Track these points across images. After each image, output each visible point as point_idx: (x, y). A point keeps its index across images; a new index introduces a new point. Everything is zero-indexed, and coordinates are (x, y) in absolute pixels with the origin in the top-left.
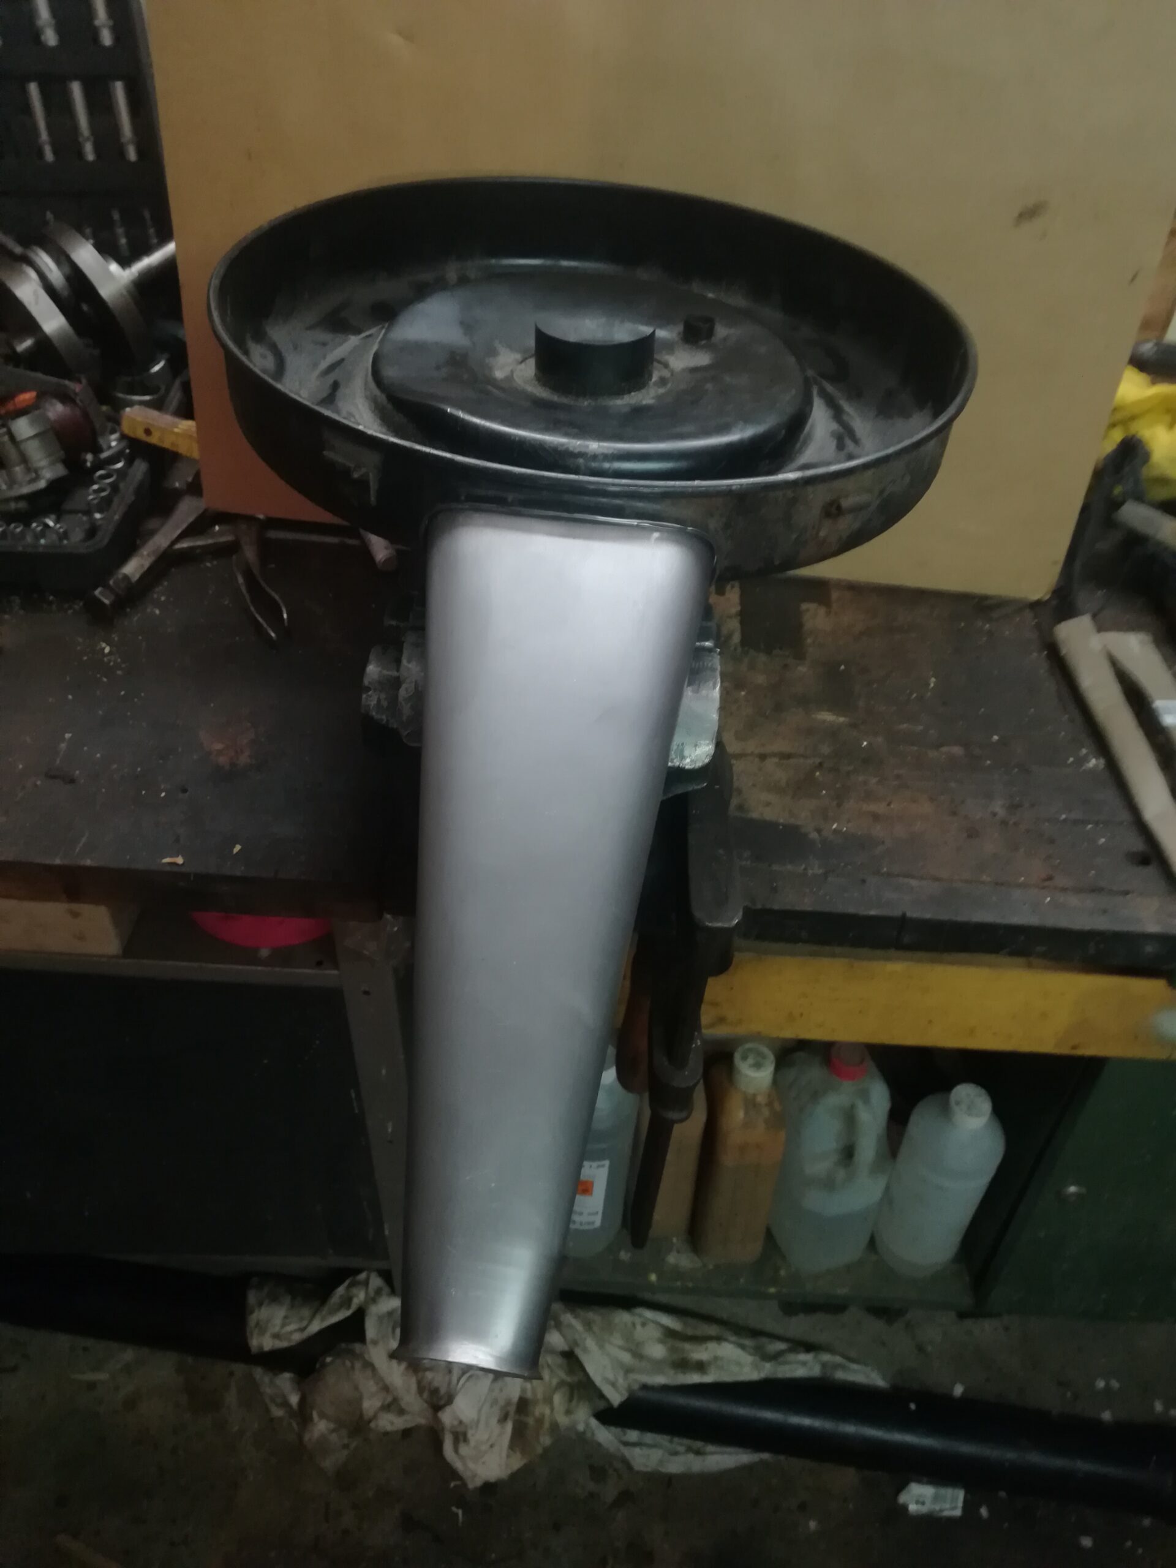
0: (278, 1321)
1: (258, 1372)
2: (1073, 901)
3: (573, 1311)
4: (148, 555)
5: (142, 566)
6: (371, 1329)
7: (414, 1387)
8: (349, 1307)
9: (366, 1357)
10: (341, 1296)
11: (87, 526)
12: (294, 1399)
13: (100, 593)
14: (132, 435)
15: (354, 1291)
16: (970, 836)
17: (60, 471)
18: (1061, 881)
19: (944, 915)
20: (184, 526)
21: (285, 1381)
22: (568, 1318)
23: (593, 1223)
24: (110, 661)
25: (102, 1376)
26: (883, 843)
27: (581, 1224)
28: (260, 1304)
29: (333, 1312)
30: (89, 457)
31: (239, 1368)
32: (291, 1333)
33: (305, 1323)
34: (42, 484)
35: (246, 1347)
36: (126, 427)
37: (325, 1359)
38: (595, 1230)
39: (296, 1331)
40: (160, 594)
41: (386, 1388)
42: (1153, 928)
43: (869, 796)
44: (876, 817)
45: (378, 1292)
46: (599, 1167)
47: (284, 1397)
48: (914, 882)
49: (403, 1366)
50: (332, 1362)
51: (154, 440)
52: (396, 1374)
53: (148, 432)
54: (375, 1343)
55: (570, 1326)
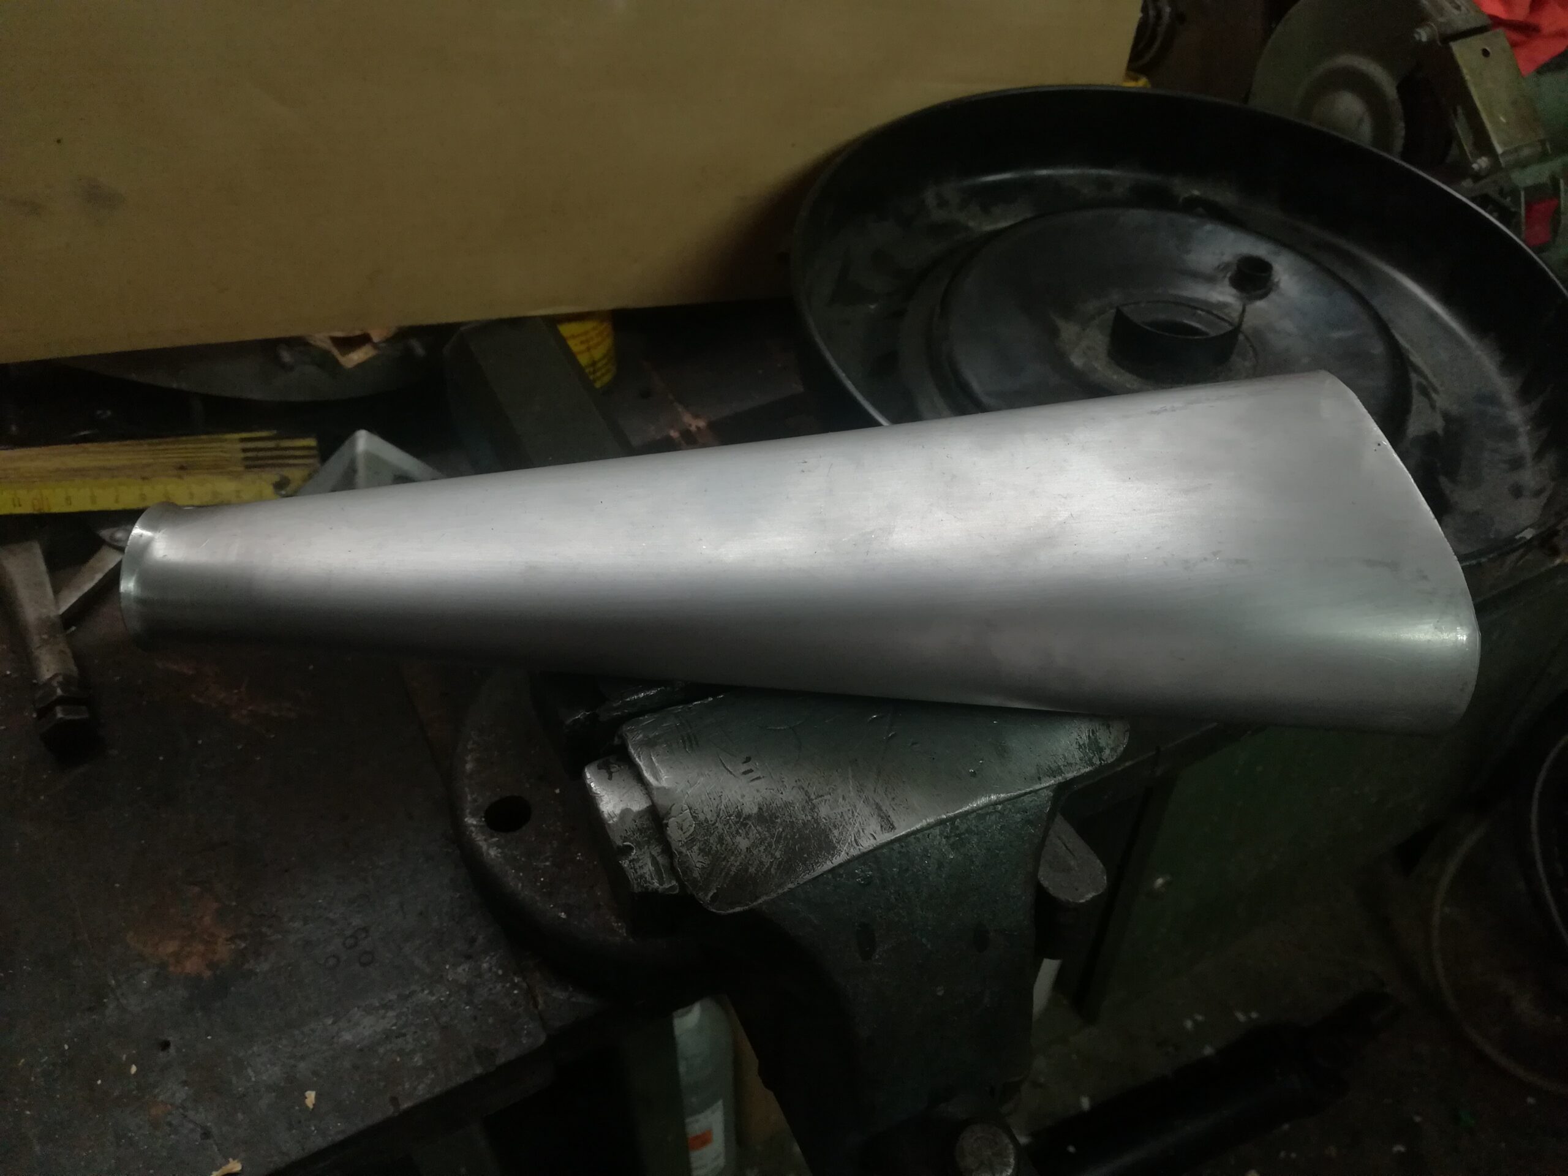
46: (713, 1112)
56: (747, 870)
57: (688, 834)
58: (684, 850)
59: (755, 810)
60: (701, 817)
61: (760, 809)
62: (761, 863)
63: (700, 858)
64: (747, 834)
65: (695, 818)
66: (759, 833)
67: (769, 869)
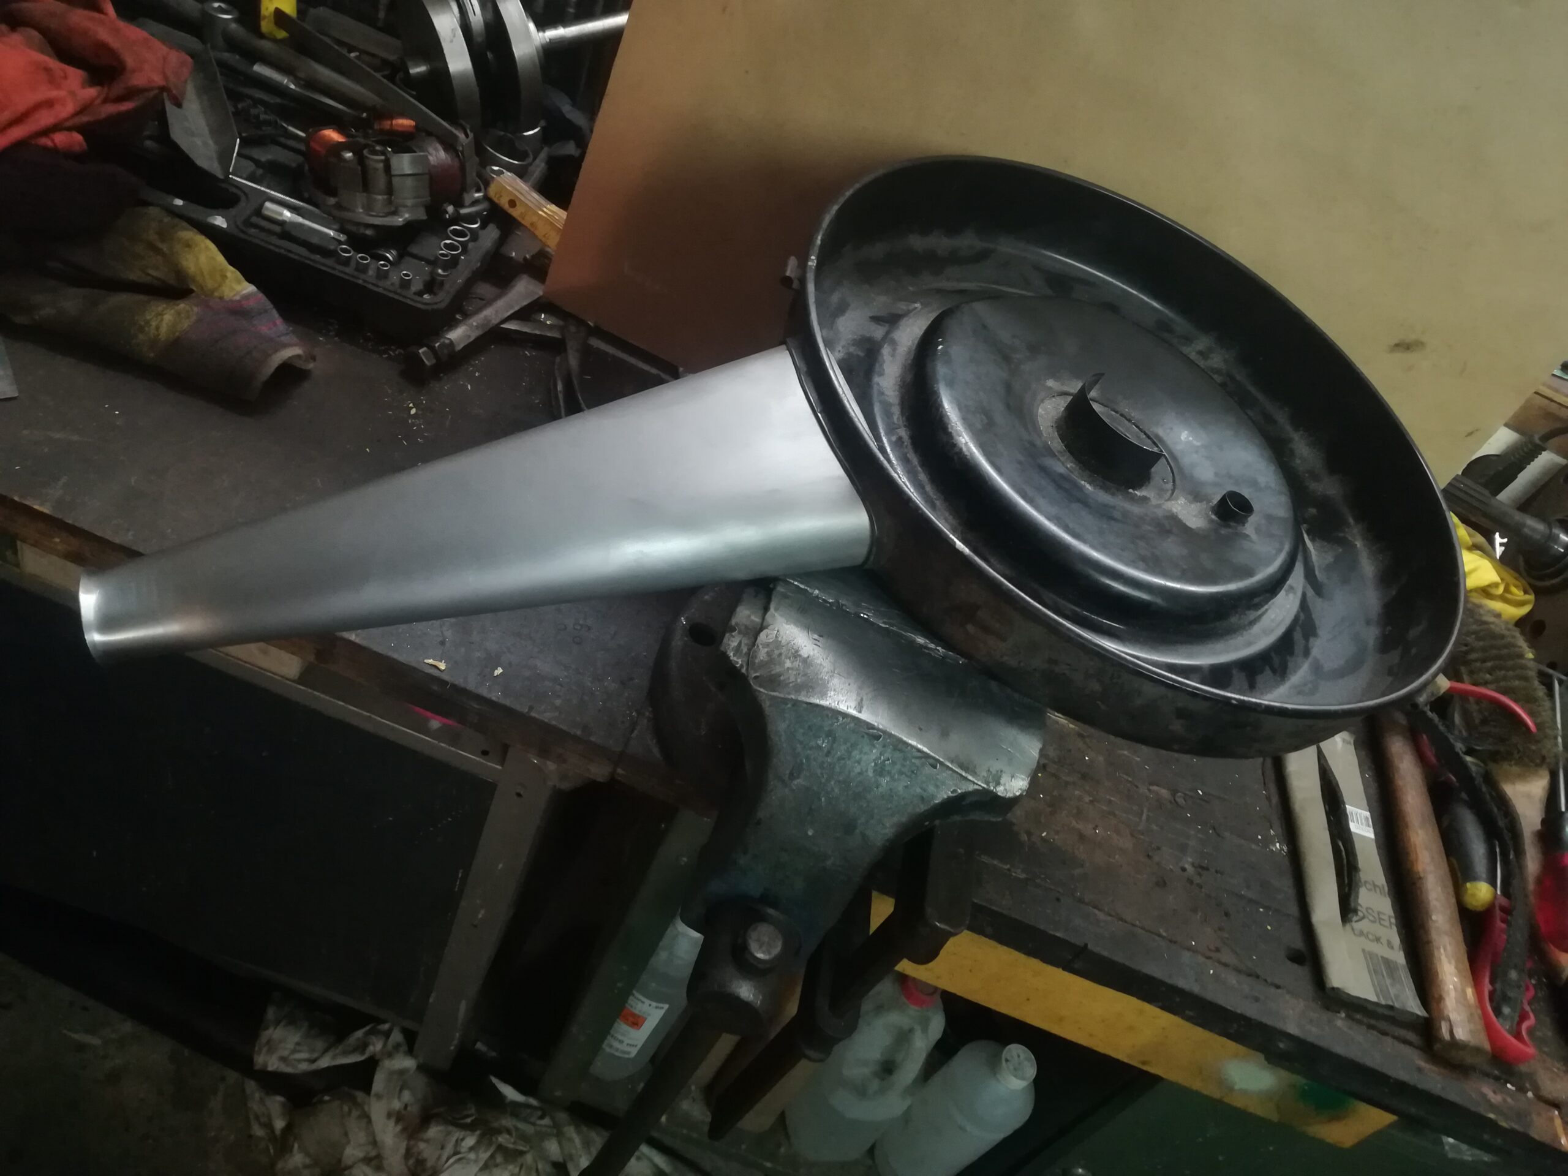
0: (290, 1045)
1: (251, 1086)
2: (1232, 979)
3: (577, 1127)
4: (477, 327)
5: (469, 336)
6: (379, 1082)
7: (403, 1151)
8: (363, 1053)
9: (366, 1108)
10: (358, 1039)
11: (428, 278)
12: (279, 1124)
13: (423, 353)
14: (496, 200)
15: (373, 1039)
16: (1157, 884)
17: (422, 215)
18: (1226, 956)
19: (1119, 958)
20: (517, 308)
21: (276, 1103)
22: (570, 1131)
23: (629, 1053)
24: (413, 425)
25: (95, 1041)
26: (1082, 866)
27: (617, 1050)
28: (277, 1023)
29: (345, 1053)
30: (450, 209)
31: (232, 1076)
32: (300, 1061)
33: (315, 1055)
34: (399, 220)
35: (250, 1061)
36: (492, 191)
37: (323, 1096)
38: (629, 1059)
39: (305, 1060)
40: (477, 368)
41: (374, 1143)
42: (1292, 1029)
43: (1079, 814)
44: (1082, 837)
45: (397, 1047)
46: (657, 1007)
47: (269, 1117)
48: (1101, 916)
49: (399, 1128)
50: (329, 1101)
51: (515, 213)
52: (389, 1135)
53: (512, 203)
54: (379, 1097)
55: (571, 1140)
56: (781, 676)
57: (768, 641)
58: (760, 646)
59: (806, 656)
60: (780, 639)
61: (808, 657)
62: (789, 678)
63: (765, 655)
64: (794, 661)
65: (776, 637)
66: (799, 665)
67: (790, 683)
